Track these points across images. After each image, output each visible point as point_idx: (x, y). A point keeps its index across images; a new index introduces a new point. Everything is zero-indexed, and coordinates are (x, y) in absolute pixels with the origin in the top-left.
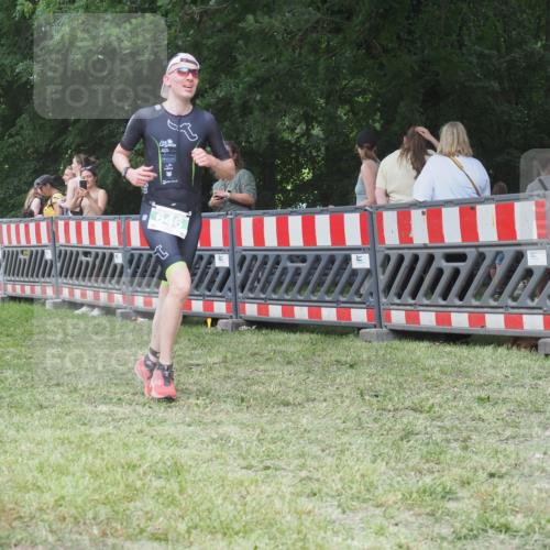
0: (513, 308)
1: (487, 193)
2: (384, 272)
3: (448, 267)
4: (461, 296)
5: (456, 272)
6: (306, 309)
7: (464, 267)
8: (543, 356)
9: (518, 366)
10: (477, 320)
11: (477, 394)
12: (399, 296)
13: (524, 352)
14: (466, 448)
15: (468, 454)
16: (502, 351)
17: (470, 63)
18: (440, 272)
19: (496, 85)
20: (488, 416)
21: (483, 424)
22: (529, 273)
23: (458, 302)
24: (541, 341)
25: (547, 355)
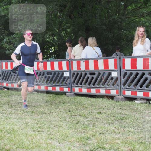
0: (108, 88)
1: (101, 56)
2: (73, 78)
3: (90, 76)
5: (93, 78)
6: (51, 87)
7: (95, 77)
8: (116, 101)
9: (109, 104)
10: (98, 91)
11: (97, 111)
12: (77, 84)
13: (110, 100)
14: (94, 126)
15: (94, 128)
16: (105, 100)
17: (98, 21)
18: (88, 78)
19: (104, 27)
20: (100, 117)
21: (98, 119)
22: (112, 78)
23: (93, 86)
24: (115, 97)
25: (117, 101)
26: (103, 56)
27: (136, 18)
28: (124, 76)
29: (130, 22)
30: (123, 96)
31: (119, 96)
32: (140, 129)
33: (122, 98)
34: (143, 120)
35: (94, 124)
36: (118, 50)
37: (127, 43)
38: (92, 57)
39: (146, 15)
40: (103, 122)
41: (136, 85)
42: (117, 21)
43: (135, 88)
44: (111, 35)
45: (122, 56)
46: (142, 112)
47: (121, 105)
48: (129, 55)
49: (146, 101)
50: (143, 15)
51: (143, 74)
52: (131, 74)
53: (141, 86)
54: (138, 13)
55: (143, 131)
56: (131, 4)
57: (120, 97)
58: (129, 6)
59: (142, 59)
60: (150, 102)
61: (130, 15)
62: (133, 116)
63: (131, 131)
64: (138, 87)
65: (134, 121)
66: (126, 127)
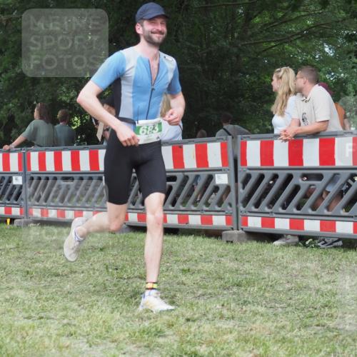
0: (206, 211)
4: (173, 204)
5: (170, 188)
6: (73, 212)
7: (175, 185)
8: (225, 242)
9: (208, 249)
10: (184, 219)
11: (181, 267)
12: (134, 203)
13: (213, 239)
16: (199, 239)
19: (199, 67)
20: (187, 282)
21: (183, 287)
22: (216, 189)
23: (171, 208)
24: (224, 232)
25: (227, 242)
28: (245, 183)
29: (258, 55)
30: (242, 229)
31: (232, 229)
32: (281, 307)
33: (240, 235)
34: (288, 286)
37: (252, 103)
39: (295, 37)
40: (194, 293)
41: (272, 203)
42: (228, 51)
43: (269, 210)
45: (239, 136)
46: (286, 267)
47: (237, 250)
48: (259, 133)
50: (288, 38)
51: (290, 177)
52: (262, 177)
53: (284, 206)
54: (277, 33)
55: (288, 312)
56: (259, 13)
57: (235, 232)
58: (255, 17)
60: (307, 243)
61: (259, 37)
62: (266, 276)
63: (259, 313)
64: (278, 207)
65: (268, 289)
66: (249, 303)
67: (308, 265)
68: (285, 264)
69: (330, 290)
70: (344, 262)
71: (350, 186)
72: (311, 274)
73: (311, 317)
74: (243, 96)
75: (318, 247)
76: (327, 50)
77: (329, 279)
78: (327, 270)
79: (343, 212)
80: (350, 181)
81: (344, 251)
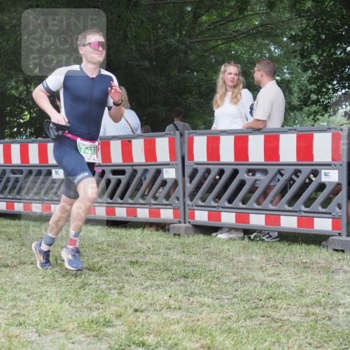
0: (154, 204)
1: (139, 132)
3: (114, 178)
4: (122, 197)
5: (119, 182)
7: (124, 178)
8: (173, 235)
9: (157, 242)
10: (132, 212)
11: (130, 259)
13: (161, 232)
14: (120, 294)
15: (122, 297)
16: (147, 231)
17: (131, 49)
18: (109, 181)
19: (147, 64)
20: (136, 273)
21: (131, 278)
22: (164, 183)
23: (120, 201)
24: (172, 225)
25: (175, 235)
26: (145, 131)
27: (219, 42)
28: (192, 177)
29: (205, 53)
30: (189, 222)
31: (180, 222)
32: (227, 299)
33: (187, 228)
34: (234, 278)
35: (121, 288)
36: (178, 116)
37: (199, 100)
38: (116, 134)
39: (242, 36)
40: (142, 285)
41: (219, 197)
42: (176, 48)
43: (216, 204)
44: (162, 83)
45: (187, 131)
46: (232, 260)
47: (184, 243)
48: (205, 129)
49: (241, 235)
50: (235, 37)
51: (235, 172)
52: (208, 171)
53: (230, 201)
54: (224, 32)
55: (234, 303)
56: (207, 11)
57: (183, 225)
58: (203, 15)
59: (232, 138)
60: (252, 236)
61: (207, 35)
62: (213, 268)
63: (205, 303)
64: (224, 201)
65: (215, 280)
66: (196, 294)
67: (254, 257)
68: (231, 256)
69: (275, 282)
70: (288, 255)
71: (294, 181)
72: (256, 266)
73: (256, 308)
74: (190, 92)
75: (263, 240)
76: (272, 48)
77: (273, 272)
78: (272, 263)
79: (287, 207)
80: (294, 177)
81: (288, 245)
